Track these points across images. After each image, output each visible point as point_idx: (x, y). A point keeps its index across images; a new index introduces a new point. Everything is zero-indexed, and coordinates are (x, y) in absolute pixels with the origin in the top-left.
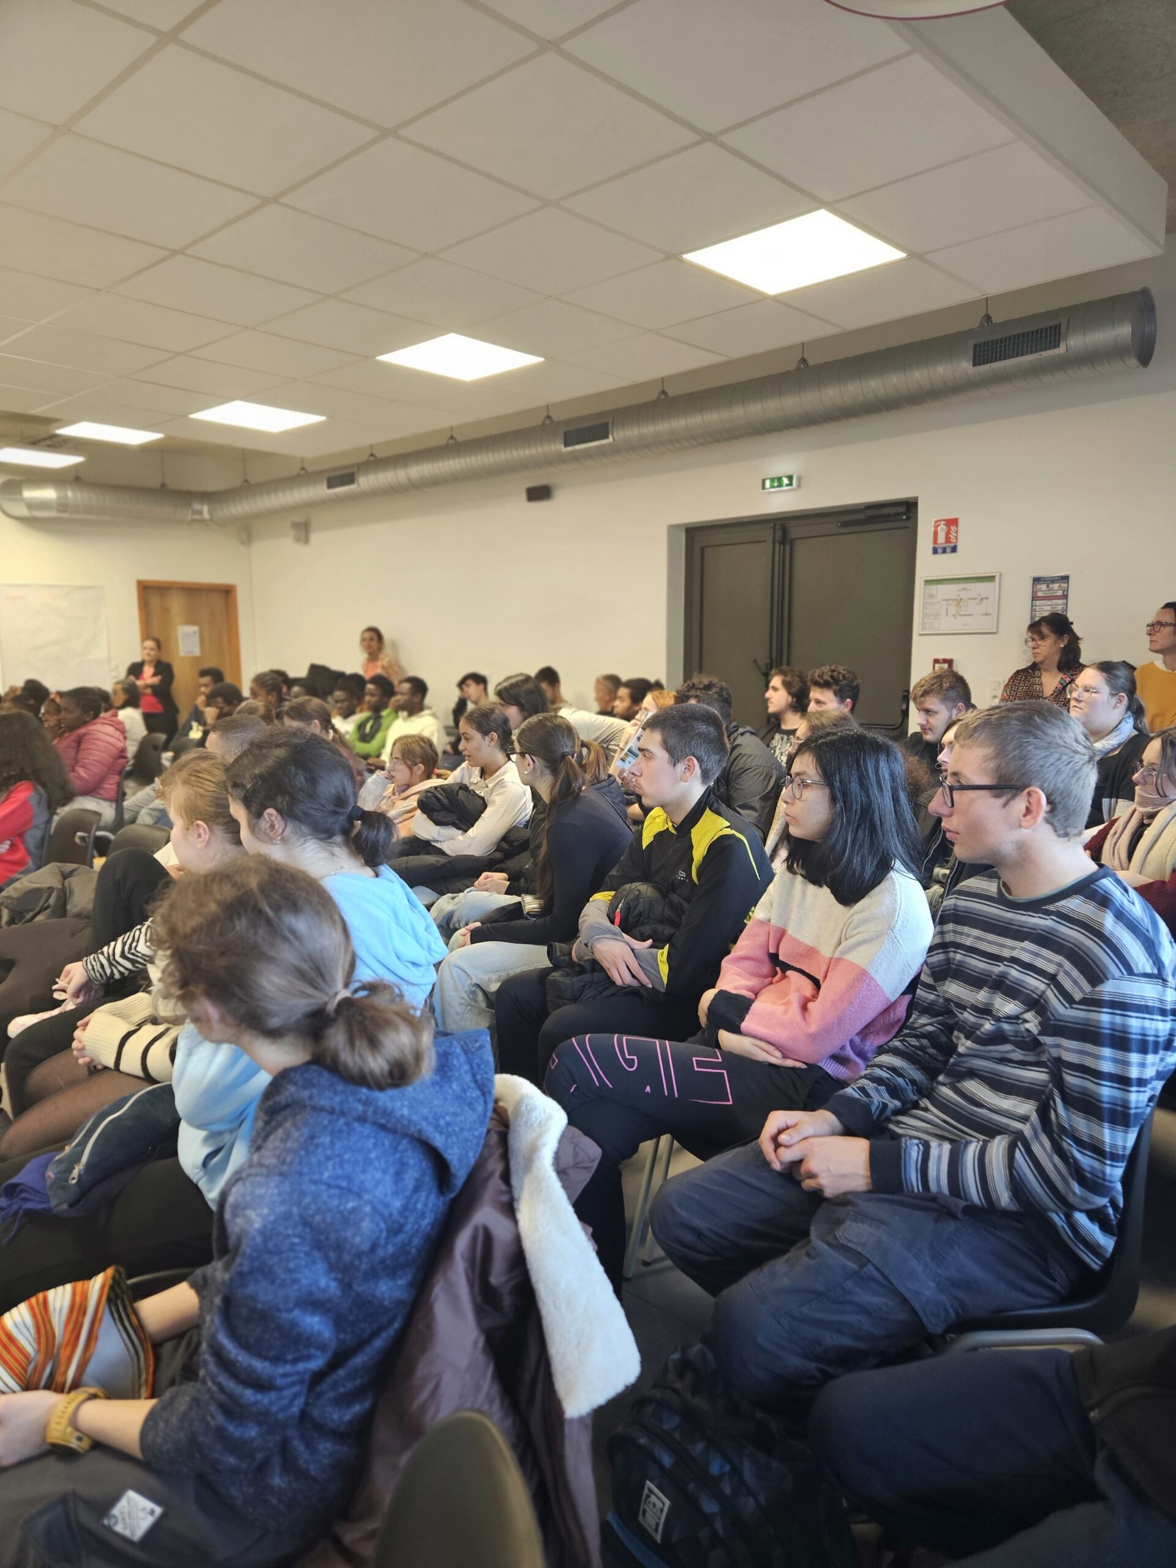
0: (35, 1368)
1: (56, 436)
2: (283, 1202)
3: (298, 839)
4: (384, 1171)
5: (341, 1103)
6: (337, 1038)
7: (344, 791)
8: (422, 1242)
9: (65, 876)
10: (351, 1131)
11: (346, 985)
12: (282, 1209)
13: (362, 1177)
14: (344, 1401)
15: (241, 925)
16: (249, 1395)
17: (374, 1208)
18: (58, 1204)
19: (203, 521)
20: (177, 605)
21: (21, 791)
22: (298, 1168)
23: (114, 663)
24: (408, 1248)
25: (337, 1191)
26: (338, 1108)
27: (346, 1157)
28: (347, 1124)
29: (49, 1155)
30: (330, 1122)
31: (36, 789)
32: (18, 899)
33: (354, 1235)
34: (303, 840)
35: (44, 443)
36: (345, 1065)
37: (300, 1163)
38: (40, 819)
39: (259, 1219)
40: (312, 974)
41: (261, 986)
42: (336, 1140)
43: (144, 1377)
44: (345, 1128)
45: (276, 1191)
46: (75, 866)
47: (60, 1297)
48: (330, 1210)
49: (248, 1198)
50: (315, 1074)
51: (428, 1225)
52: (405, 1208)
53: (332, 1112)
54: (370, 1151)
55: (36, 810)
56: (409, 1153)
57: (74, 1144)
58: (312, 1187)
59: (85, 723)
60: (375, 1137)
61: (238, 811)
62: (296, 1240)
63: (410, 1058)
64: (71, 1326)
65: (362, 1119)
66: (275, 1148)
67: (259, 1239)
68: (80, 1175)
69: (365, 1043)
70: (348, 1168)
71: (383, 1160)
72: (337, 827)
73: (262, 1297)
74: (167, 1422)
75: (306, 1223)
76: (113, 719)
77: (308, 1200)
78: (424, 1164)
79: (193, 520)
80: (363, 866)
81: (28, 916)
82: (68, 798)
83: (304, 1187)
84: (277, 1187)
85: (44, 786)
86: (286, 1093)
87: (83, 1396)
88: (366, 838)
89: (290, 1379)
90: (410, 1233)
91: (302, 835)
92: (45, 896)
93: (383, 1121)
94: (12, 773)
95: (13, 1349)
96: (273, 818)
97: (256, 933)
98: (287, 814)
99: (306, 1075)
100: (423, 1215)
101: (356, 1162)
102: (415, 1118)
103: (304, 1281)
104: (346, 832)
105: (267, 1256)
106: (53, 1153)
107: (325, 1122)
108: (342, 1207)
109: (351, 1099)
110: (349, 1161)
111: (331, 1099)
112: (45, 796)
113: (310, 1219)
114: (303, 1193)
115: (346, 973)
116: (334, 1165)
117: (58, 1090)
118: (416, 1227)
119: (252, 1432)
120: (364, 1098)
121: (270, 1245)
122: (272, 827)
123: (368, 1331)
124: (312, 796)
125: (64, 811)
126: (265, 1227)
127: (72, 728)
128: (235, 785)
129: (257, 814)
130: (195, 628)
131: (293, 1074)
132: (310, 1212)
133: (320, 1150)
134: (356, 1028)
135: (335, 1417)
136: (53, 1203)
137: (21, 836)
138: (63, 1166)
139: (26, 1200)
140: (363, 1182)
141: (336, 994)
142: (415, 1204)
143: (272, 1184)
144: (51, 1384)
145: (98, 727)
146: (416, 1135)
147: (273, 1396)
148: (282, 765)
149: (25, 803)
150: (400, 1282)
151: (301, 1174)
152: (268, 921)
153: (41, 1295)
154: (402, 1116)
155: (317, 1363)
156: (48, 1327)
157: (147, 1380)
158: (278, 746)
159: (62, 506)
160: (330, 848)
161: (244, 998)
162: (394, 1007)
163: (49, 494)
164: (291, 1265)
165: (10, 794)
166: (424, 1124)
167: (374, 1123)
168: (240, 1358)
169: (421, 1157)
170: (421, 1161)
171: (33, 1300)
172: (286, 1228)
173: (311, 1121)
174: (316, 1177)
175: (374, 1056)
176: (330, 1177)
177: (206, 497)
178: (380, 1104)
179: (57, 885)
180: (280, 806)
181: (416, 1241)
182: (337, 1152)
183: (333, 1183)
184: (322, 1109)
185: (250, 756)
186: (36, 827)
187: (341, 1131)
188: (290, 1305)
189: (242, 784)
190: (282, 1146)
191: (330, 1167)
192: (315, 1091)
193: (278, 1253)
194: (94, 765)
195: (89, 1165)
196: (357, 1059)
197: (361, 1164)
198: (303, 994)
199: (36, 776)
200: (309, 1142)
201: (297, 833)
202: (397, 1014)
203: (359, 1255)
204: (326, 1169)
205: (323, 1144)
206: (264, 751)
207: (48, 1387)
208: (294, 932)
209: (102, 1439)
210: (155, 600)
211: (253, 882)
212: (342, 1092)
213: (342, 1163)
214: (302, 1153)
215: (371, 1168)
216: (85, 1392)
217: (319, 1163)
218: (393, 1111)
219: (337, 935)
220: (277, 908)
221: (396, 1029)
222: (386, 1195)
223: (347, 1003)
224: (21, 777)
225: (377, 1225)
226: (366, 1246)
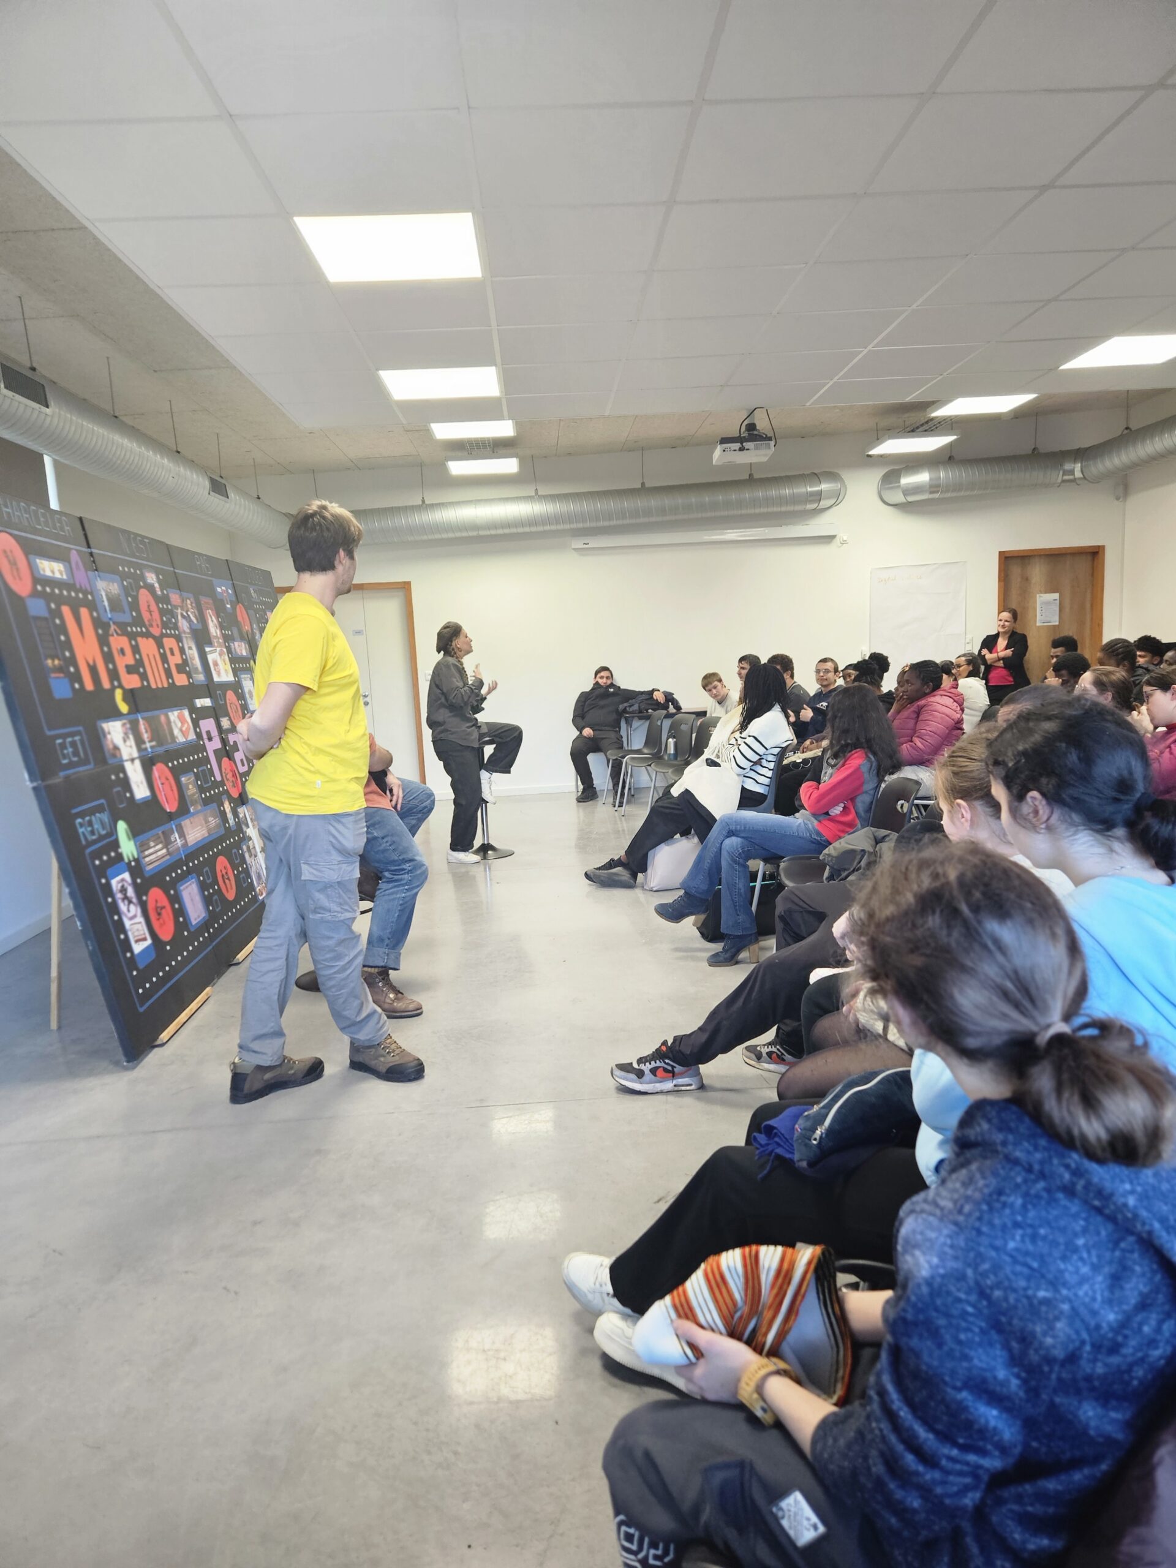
0: (741, 1317)
1: (932, 419)
2: (956, 1258)
3: (1067, 829)
4: (1095, 1268)
5: (1042, 1162)
6: (1043, 1080)
7: (1131, 773)
8: (1150, 1377)
9: (878, 841)
10: (1052, 1201)
11: (1067, 1018)
12: (951, 1264)
13: (1062, 1266)
14: (1034, 1524)
15: (934, 921)
16: (910, 1458)
17: (1073, 1309)
18: (800, 1158)
19: (1074, 480)
20: (1038, 573)
21: (855, 758)
22: (977, 1224)
23: (969, 637)
24: (1126, 1377)
25: (1026, 1270)
26: (1036, 1167)
27: (1042, 1231)
28: (1048, 1190)
29: (802, 1107)
30: (1025, 1181)
31: (867, 756)
32: (837, 858)
33: (1045, 1334)
34: (1073, 829)
35: (921, 429)
36: (1050, 1118)
37: (980, 1219)
38: (869, 786)
39: (926, 1265)
40: (1018, 995)
41: (952, 997)
42: (1030, 1207)
43: (841, 1373)
44: (1045, 1195)
45: (949, 1242)
46: (887, 832)
47: (770, 1256)
48: (1015, 1290)
49: (919, 1237)
50: (1014, 1117)
51: (1161, 1358)
52: (1123, 1325)
53: (1029, 1170)
54: (1076, 1235)
55: (866, 776)
56: (1136, 1256)
57: (822, 1105)
58: (993, 1254)
59: (925, 695)
60: (1086, 1220)
61: (999, 792)
62: (970, 1309)
63: (1140, 1136)
64: (775, 1291)
65: (1069, 1191)
66: (955, 1190)
67: (925, 1290)
68: (821, 1137)
69: (1076, 1098)
70: (1043, 1247)
71: (1094, 1253)
72: (1119, 818)
73: (926, 1357)
74: (835, 1440)
75: (983, 1294)
76: (953, 690)
77: (986, 1266)
78: (1158, 1277)
79: (1064, 481)
80: (1153, 867)
81: (844, 874)
82: (896, 767)
83: (982, 1249)
84: (950, 1236)
85: (875, 754)
86: (978, 1129)
87: (772, 1368)
88: (1156, 833)
89: (958, 1467)
90: (1130, 1359)
91: (1073, 824)
92: (858, 857)
93: (1097, 1203)
94: (849, 741)
95: (724, 1290)
96: (1037, 803)
97: (949, 935)
98: (1054, 798)
99: (1003, 1115)
100: (1152, 1343)
101: (1054, 1244)
102: (1144, 1213)
103: (976, 1362)
104: (1130, 825)
105: (934, 1314)
106: (805, 1107)
107: (1019, 1180)
108: (1030, 1292)
109: (1055, 1161)
110: (1044, 1238)
111: (1029, 1152)
112: (874, 764)
113: (988, 1291)
114: (979, 1255)
115: (1068, 1001)
116: (1023, 1236)
117: (836, 1045)
118: (1140, 1354)
119: (915, 1502)
120: (1073, 1165)
121: (939, 1302)
122: (1036, 812)
123: (1068, 1455)
124: (1085, 778)
125: (889, 779)
126: (933, 1277)
127: (912, 700)
128: (996, 763)
129: (1019, 796)
130: (1056, 596)
131: (988, 1108)
132: (989, 1282)
133: (1007, 1211)
134: (1066, 1076)
135: (1017, 1536)
136: (796, 1157)
137: (853, 800)
138: (809, 1124)
139: (779, 1145)
140: (1061, 1272)
141: (1049, 1026)
142: (1141, 1325)
143: (945, 1232)
144: (752, 1342)
145: (937, 699)
146: (1145, 1235)
147: (937, 1475)
148: (1050, 740)
149: (858, 769)
150: (1113, 1415)
151: (979, 1232)
152: (966, 924)
153: (754, 1247)
154: (1125, 1205)
155: (993, 1463)
156: (756, 1282)
157: (843, 1378)
158: (1049, 718)
159: (933, 487)
160: (1108, 842)
161: (934, 1006)
162: (1133, 1060)
163: (923, 477)
164: (962, 1337)
165: (846, 761)
166: (1157, 1225)
167: (1086, 1202)
168: (902, 1414)
169: (1155, 1266)
170: (1154, 1272)
171: (747, 1249)
172: (959, 1290)
173: (1002, 1172)
174: (999, 1243)
175: (1088, 1119)
176: (1017, 1249)
177: (1080, 454)
178: (1095, 1180)
179: (868, 848)
180: (1045, 790)
181: (1139, 1372)
182: (1029, 1221)
183: (1020, 1258)
184: (1016, 1162)
185: (1015, 731)
186: (867, 792)
187: (1038, 1197)
188: (959, 1384)
189: (1004, 761)
190: (962, 1191)
191: (1018, 1238)
192: (1011, 1137)
193: (948, 1315)
194: (930, 736)
195: (830, 1131)
196: (1065, 1114)
197: (1062, 1247)
198: (1004, 1017)
199: (868, 745)
200: (995, 1197)
201: (1066, 821)
202: (1132, 1070)
203: (1050, 1360)
204: (1013, 1239)
205: (1012, 1206)
206: (1031, 724)
207: (749, 1343)
208: (997, 942)
209: (782, 1419)
210: (1016, 571)
211: (952, 874)
212: (1045, 1149)
213: (1034, 1238)
214: (985, 1207)
215: (1075, 1257)
216: (775, 1364)
217: (1004, 1228)
218: (1112, 1195)
219: (1058, 952)
220: (976, 909)
221: (1124, 1090)
222: (1094, 1299)
223: (1059, 1039)
224: (856, 746)
225: (1077, 1332)
226: (1059, 1353)
